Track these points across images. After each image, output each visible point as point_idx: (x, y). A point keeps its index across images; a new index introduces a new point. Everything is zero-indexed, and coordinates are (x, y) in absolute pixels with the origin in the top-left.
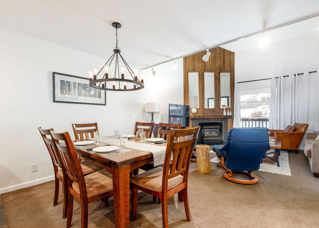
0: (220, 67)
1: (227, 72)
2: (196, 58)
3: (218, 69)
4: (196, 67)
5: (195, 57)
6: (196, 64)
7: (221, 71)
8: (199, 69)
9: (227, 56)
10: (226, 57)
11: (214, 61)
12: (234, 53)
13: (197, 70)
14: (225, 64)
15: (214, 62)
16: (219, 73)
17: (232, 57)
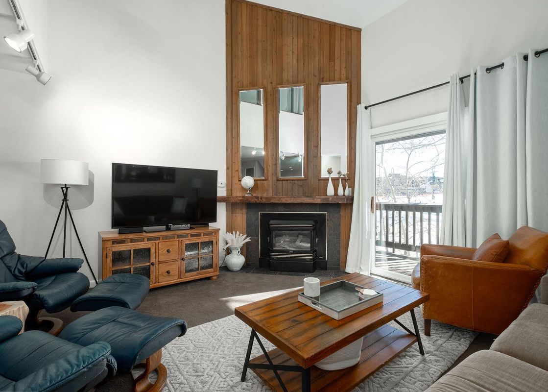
0: (319, 71)
1: (340, 81)
2: (260, 54)
3: (315, 76)
4: (260, 76)
5: (257, 53)
6: (260, 69)
7: (323, 81)
8: (265, 81)
9: (341, 40)
10: (337, 44)
11: (304, 56)
12: (359, 31)
13: (260, 82)
14: (334, 61)
15: (304, 60)
16: (319, 85)
17: (354, 40)
